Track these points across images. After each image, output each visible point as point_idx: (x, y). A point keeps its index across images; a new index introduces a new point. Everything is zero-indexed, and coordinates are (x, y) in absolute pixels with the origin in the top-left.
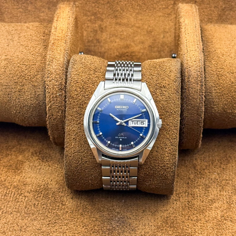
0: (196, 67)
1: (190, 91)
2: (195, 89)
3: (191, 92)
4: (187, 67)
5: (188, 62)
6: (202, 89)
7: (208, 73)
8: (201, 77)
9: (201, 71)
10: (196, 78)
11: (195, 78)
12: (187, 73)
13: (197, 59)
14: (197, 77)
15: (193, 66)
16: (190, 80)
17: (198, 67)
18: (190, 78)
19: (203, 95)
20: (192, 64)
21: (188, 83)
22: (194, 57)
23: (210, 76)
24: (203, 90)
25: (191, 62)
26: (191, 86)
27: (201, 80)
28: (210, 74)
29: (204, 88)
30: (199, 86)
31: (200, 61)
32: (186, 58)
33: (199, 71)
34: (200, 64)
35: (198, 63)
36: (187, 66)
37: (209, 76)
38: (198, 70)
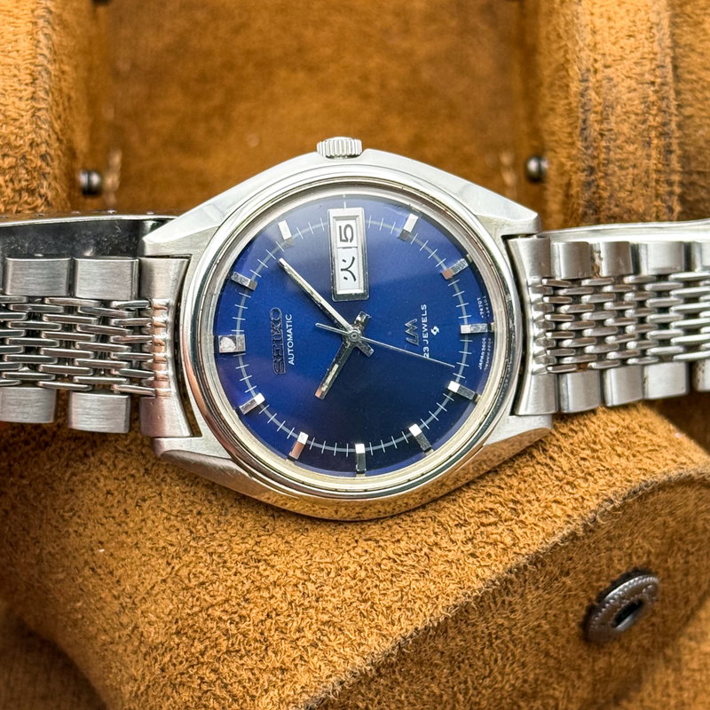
0: (636, 63)
1: (615, 180)
2: (634, 166)
3: (616, 185)
4: (597, 65)
5: (598, 38)
6: (667, 169)
7: (687, 81)
8: (660, 110)
9: (659, 80)
10: (637, 114)
11: (633, 117)
12: (593, 94)
13: (638, 23)
14: (644, 114)
15: (622, 58)
16: (613, 125)
17: (644, 62)
18: (613, 119)
19: (671, 193)
20: (616, 50)
21: (603, 144)
22: (622, 12)
23: (700, 96)
24: (673, 171)
25: (613, 39)
26: (618, 156)
27: (664, 124)
28: (699, 87)
29: (676, 165)
30: (654, 153)
31: (654, 31)
32: (589, 17)
33: (653, 83)
34: (657, 48)
35: (647, 43)
36: (596, 61)
37: (697, 99)
38: (648, 77)
